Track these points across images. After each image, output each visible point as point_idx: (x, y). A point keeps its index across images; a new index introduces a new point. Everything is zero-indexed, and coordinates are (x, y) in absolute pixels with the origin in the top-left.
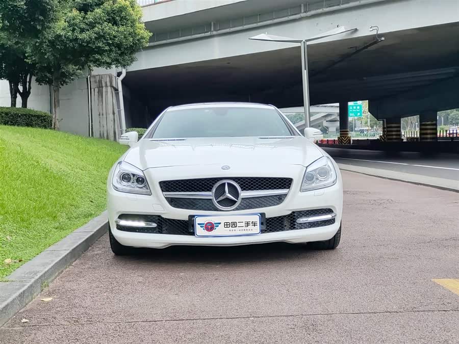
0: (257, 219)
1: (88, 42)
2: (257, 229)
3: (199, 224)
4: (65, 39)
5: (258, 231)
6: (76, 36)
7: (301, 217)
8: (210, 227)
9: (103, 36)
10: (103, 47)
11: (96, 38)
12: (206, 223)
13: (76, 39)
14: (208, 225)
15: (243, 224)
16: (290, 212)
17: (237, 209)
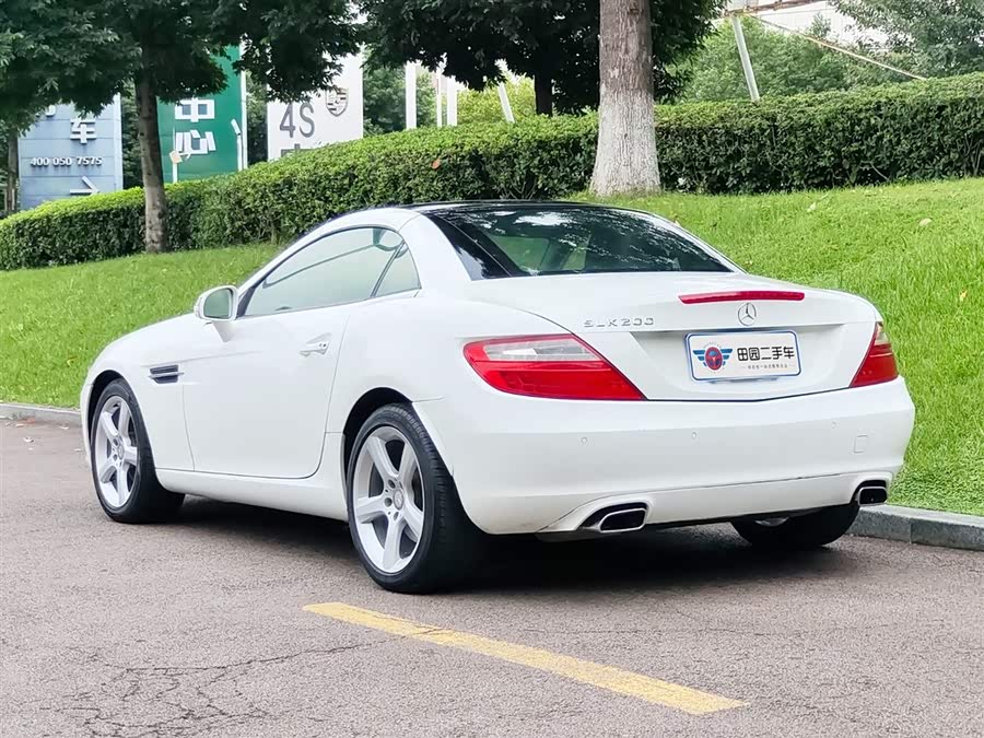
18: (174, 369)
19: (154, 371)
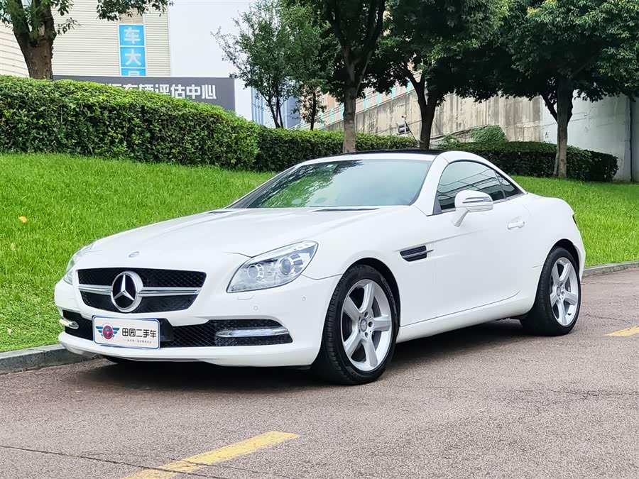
0: (155, 326)
1: (594, 29)
2: (155, 341)
3: (97, 327)
4: (554, 29)
5: (157, 344)
6: (572, 21)
7: (222, 328)
8: (109, 333)
9: (619, 16)
10: (618, 34)
11: (605, 20)
12: (104, 327)
13: (573, 27)
14: (106, 330)
15: (141, 333)
16: (205, 321)
17: (135, 311)
18: (423, 248)
19: (402, 253)
